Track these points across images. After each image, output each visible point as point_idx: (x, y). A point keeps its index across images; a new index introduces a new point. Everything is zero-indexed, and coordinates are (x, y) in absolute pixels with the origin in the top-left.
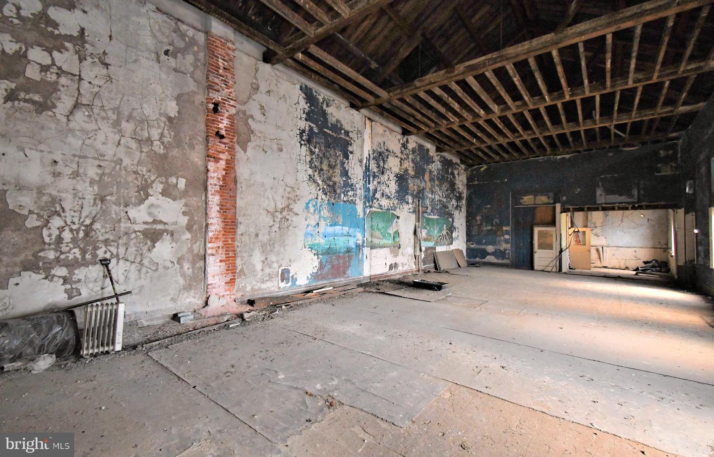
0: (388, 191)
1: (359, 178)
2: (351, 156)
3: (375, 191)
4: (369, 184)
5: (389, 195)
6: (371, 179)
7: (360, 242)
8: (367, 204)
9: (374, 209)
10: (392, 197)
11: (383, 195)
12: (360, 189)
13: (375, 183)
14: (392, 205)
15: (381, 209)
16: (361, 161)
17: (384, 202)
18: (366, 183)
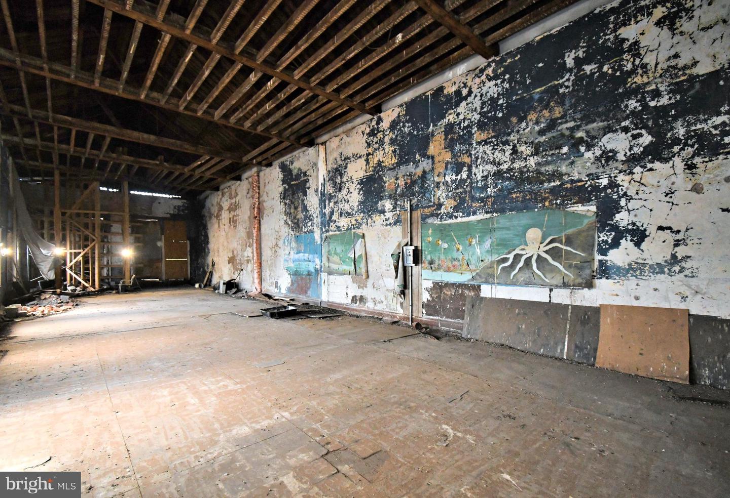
0: (349, 207)
1: (315, 208)
2: (308, 191)
3: (332, 213)
4: (325, 208)
5: (349, 211)
6: (327, 203)
7: (318, 267)
8: (324, 230)
9: (331, 233)
10: (354, 212)
11: (341, 214)
12: (317, 217)
13: (332, 204)
14: (354, 222)
15: (339, 231)
16: (316, 191)
17: (344, 222)
18: (322, 209)
